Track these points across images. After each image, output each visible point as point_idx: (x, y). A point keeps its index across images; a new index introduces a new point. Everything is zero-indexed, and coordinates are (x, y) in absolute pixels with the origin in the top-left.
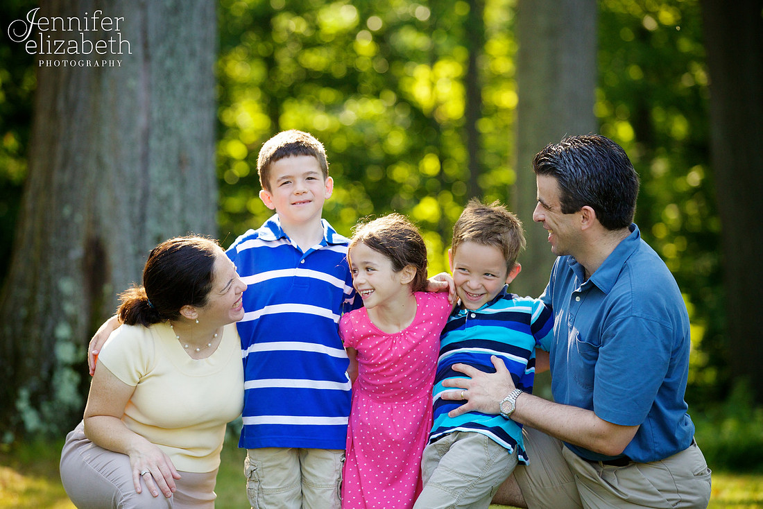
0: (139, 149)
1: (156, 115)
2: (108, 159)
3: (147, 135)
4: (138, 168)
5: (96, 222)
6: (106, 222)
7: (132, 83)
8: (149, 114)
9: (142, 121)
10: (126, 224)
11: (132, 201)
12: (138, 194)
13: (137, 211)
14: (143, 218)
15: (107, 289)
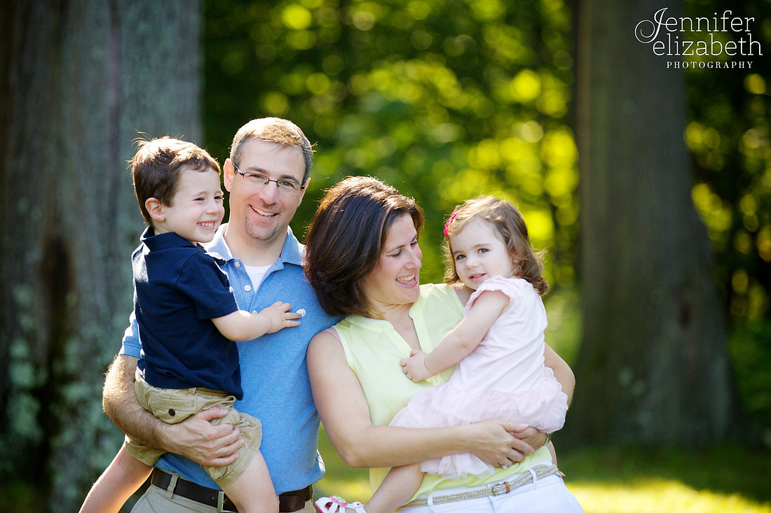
0: (107, 131)
1: (128, 90)
2: (71, 144)
3: (116, 114)
4: (106, 155)
5: (56, 219)
6: (69, 218)
7: (98, 53)
8: (119, 90)
9: (110, 98)
10: (93, 221)
11: (99, 194)
12: (107, 185)
13: (105, 204)
14: (113, 213)
15: (72, 299)
